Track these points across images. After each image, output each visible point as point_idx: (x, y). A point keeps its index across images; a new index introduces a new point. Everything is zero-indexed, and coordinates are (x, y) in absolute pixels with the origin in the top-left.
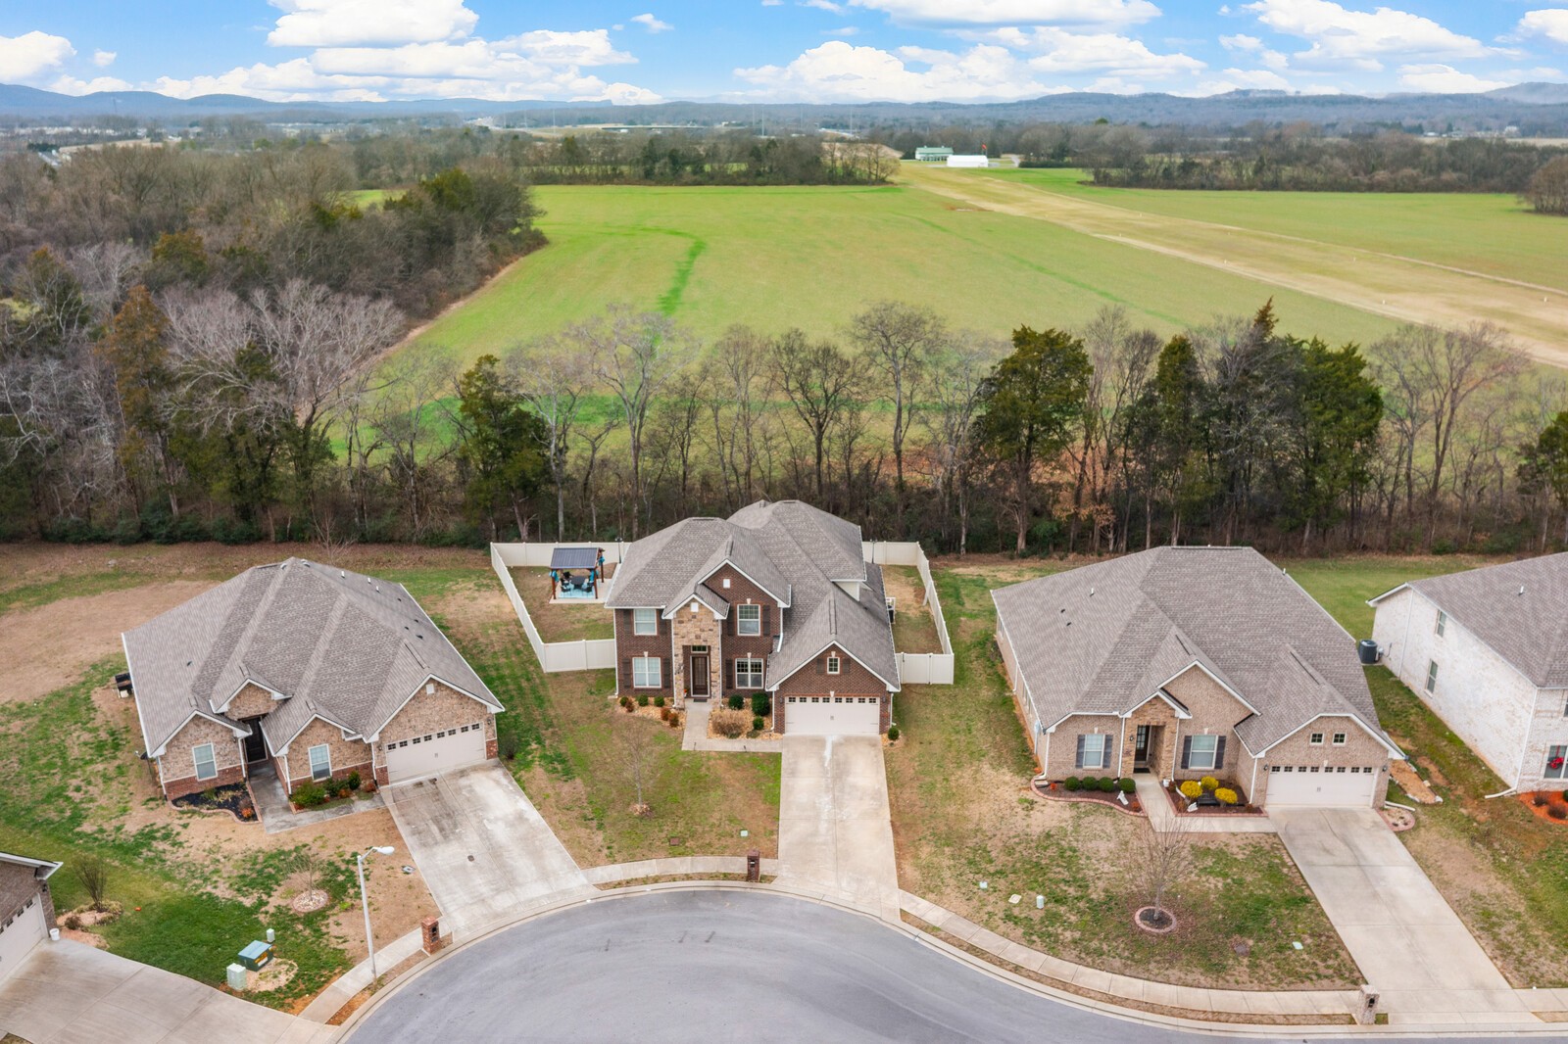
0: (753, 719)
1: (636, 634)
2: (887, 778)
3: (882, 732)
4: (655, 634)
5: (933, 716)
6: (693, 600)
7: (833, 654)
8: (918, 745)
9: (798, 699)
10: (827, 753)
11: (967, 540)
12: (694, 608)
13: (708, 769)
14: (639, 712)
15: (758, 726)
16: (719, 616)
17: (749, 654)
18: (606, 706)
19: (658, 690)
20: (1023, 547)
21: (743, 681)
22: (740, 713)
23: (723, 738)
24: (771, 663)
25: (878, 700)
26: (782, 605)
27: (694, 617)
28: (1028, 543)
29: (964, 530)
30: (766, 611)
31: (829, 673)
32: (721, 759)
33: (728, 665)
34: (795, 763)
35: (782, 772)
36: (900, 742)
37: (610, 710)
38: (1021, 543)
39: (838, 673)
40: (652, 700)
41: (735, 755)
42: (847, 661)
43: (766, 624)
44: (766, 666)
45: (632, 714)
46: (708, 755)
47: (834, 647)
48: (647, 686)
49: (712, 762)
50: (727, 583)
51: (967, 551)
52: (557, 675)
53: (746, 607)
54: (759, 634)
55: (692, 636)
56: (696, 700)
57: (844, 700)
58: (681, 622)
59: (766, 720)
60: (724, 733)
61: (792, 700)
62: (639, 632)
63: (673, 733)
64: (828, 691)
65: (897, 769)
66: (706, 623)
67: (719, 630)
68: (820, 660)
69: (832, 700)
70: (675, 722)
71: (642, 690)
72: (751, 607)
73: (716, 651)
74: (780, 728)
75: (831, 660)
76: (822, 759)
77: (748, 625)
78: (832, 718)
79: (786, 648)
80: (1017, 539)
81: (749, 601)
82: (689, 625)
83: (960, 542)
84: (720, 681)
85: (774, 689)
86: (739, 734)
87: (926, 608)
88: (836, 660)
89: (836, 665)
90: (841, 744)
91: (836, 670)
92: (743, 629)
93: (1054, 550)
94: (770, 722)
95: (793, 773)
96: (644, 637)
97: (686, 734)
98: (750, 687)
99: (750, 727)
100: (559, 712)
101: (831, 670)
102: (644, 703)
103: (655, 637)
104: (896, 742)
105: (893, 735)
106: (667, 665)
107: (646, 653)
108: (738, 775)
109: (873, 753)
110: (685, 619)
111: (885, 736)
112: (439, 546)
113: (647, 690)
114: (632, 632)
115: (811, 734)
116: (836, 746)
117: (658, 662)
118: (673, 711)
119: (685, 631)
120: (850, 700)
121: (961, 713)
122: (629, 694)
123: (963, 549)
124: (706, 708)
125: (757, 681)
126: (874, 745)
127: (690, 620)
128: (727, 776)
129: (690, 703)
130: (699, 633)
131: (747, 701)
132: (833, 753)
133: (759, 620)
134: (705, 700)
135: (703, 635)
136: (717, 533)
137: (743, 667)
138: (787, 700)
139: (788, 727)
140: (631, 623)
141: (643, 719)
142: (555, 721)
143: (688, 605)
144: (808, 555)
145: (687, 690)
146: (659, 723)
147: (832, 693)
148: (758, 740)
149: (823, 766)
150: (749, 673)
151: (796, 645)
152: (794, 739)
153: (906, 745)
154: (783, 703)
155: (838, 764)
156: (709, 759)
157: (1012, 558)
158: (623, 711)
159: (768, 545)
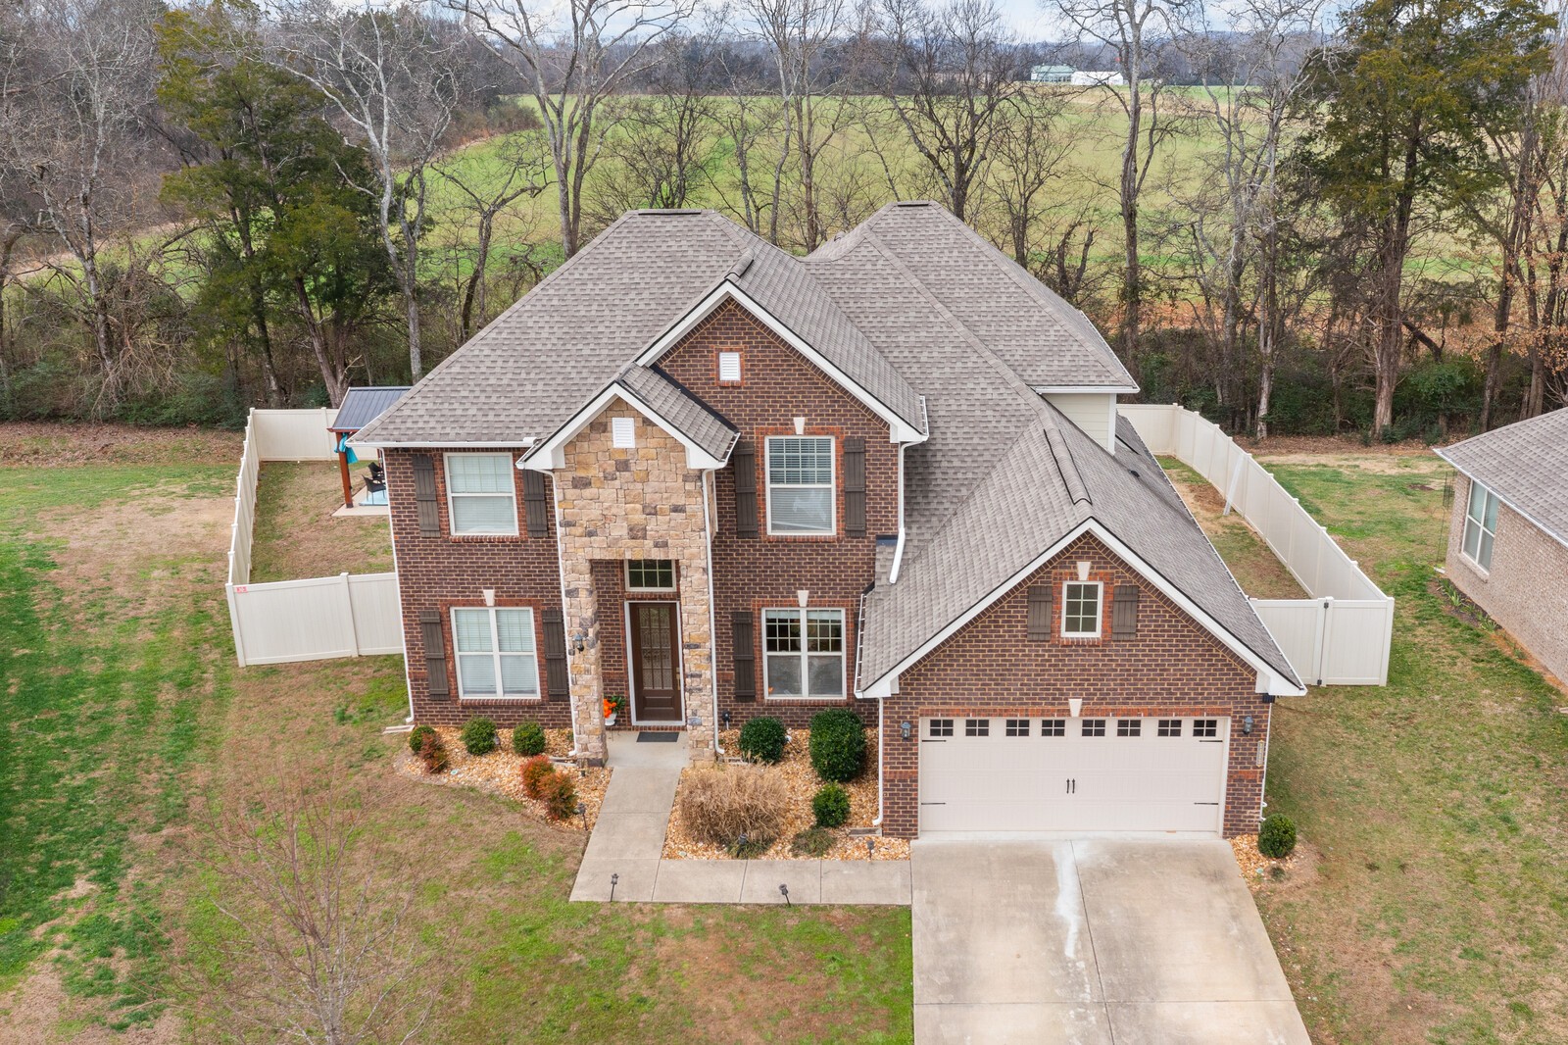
0: (814, 790)
1: (455, 534)
2: (1302, 1003)
3: (1233, 827)
4: (513, 531)
5: (1370, 778)
6: (617, 406)
7: (1084, 568)
8: (1364, 875)
9: (960, 726)
10: (1066, 906)
11: (1271, 405)
12: (623, 434)
13: (651, 973)
14: (466, 772)
15: (831, 815)
16: (700, 460)
17: (803, 596)
18: (372, 754)
19: (531, 706)
20: (1387, 421)
21: (785, 679)
22: (772, 773)
23: (717, 855)
24: (872, 617)
25: (1224, 728)
26: (903, 434)
27: (623, 466)
28: (1396, 412)
29: (1266, 385)
30: (852, 453)
31: (1067, 635)
32: (702, 932)
33: (736, 629)
34: (961, 944)
35: (917, 982)
36: (1300, 863)
37: (376, 767)
38: (1383, 414)
39: (1097, 634)
40: (505, 735)
41: (750, 916)
42: (1131, 592)
43: (853, 498)
44: (856, 625)
45: (444, 779)
46: (657, 919)
47: (1088, 545)
48: (500, 696)
49: (669, 945)
50: (730, 367)
51: (1270, 432)
52: (271, 671)
53: (792, 446)
54: (832, 532)
55: (620, 530)
56: (645, 736)
57: (1111, 726)
58: (582, 483)
59: (855, 795)
60: (719, 839)
61: (943, 728)
62: (466, 525)
63: (553, 839)
64: (1061, 698)
65: (1324, 968)
66: (664, 486)
67: (704, 507)
68: (1035, 591)
69: (1074, 728)
70: (563, 804)
71: (484, 706)
72: (806, 446)
73: (696, 577)
74: (903, 822)
75: (1074, 591)
76: (1051, 929)
77: (798, 503)
78: (1071, 785)
79: (917, 571)
80: (1373, 405)
81: (799, 423)
82: (608, 493)
83: (1255, 409)
84: (711, 673)
85: (884, 689)
86: (768, 842)
87: (1234, 519)
88: (1091, 591)
89: (1091, 608)
90: (1107, 874)
91: (1090, 626)
92: (783, 513)
93: (1449, 427)
94: (868, 802)
95: (957, 989)
96: (480, 541)
97: (596, 840)
98: (805, 695)
99: (807, 820)
100: (228, 774)
101: (1072, 625)
102: (482, 745)
103: (514, 542)
104: (1289, 865)
105: (1276, 843)
106: (550, 626)
107: (489, 595)
108: (758, 996)
109: (1220, 904)
110: (594, 472)
111: (1247, 842)
112: (156, 427)
113: (499, 706)
114: (442, 528)
115: (1004, 837)
116: (1091, 879)
117: (524, 621)
118: (562, 769)
119: (595, 512)
120: (1129, 729)
121: (1450, 768)
122: (445, 719)
123: (1262, 426)
124: (674, 761)
125: (826, 678)
126: (1217, 876)
127: (609, 478)
128: (718, 1002)
129: (624, 746)
130: (638, 518)
131: (797, 736)
132: (1087, 909)
133: (833, 486)
134: (671, 736)
135: (654, 526)
136: (709, 247)
137: (783, 635)
138: (924, 728)
139: (926, 816)
140: (439, 499)
141: (468, 793)
142: (197, 804)
143: (599, 426)
144: (971, 326)
145: (616, 705)
146: (514, 806)
147: (1075, 705)
148: (831, 861)
149: (1059, 953)
150: (804, 653)
151: (948, 557)
152: (946, 856)
153: (1327, 876)
154: (911, 738)
155: (1111, 950)
156: (658, 936)
157: (1366, 443)
158: (412, 767)
159: (857, 298)
